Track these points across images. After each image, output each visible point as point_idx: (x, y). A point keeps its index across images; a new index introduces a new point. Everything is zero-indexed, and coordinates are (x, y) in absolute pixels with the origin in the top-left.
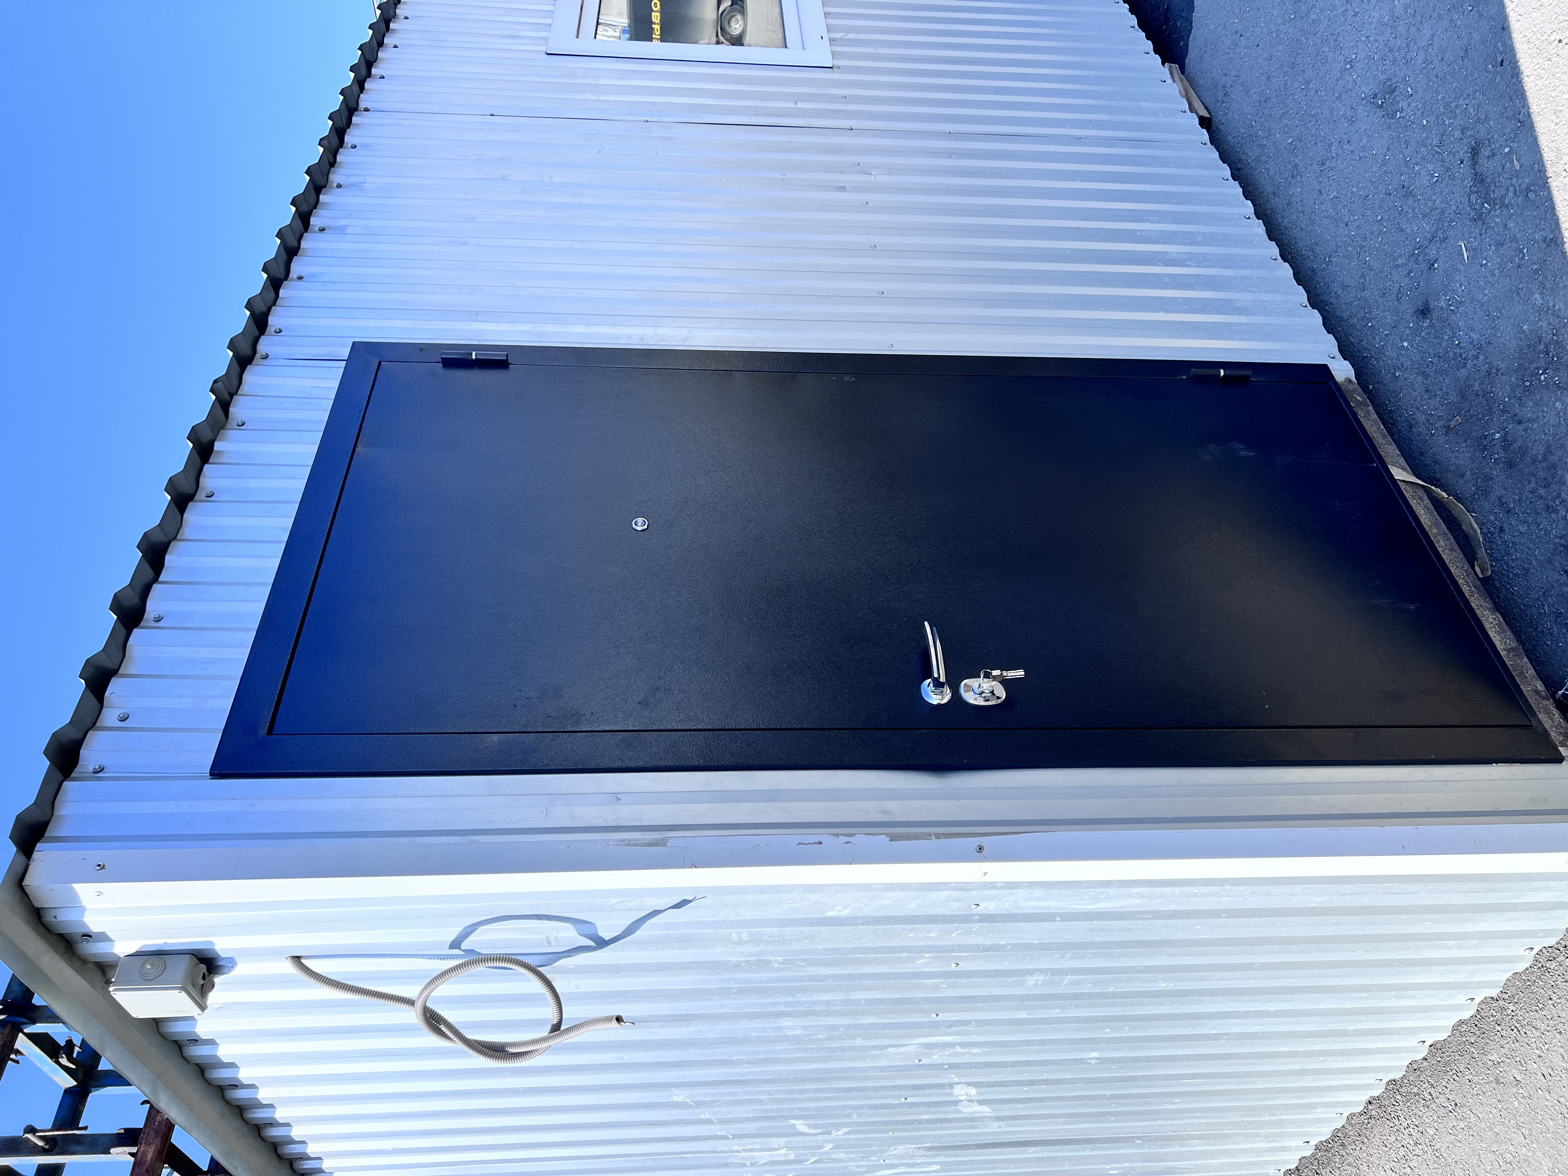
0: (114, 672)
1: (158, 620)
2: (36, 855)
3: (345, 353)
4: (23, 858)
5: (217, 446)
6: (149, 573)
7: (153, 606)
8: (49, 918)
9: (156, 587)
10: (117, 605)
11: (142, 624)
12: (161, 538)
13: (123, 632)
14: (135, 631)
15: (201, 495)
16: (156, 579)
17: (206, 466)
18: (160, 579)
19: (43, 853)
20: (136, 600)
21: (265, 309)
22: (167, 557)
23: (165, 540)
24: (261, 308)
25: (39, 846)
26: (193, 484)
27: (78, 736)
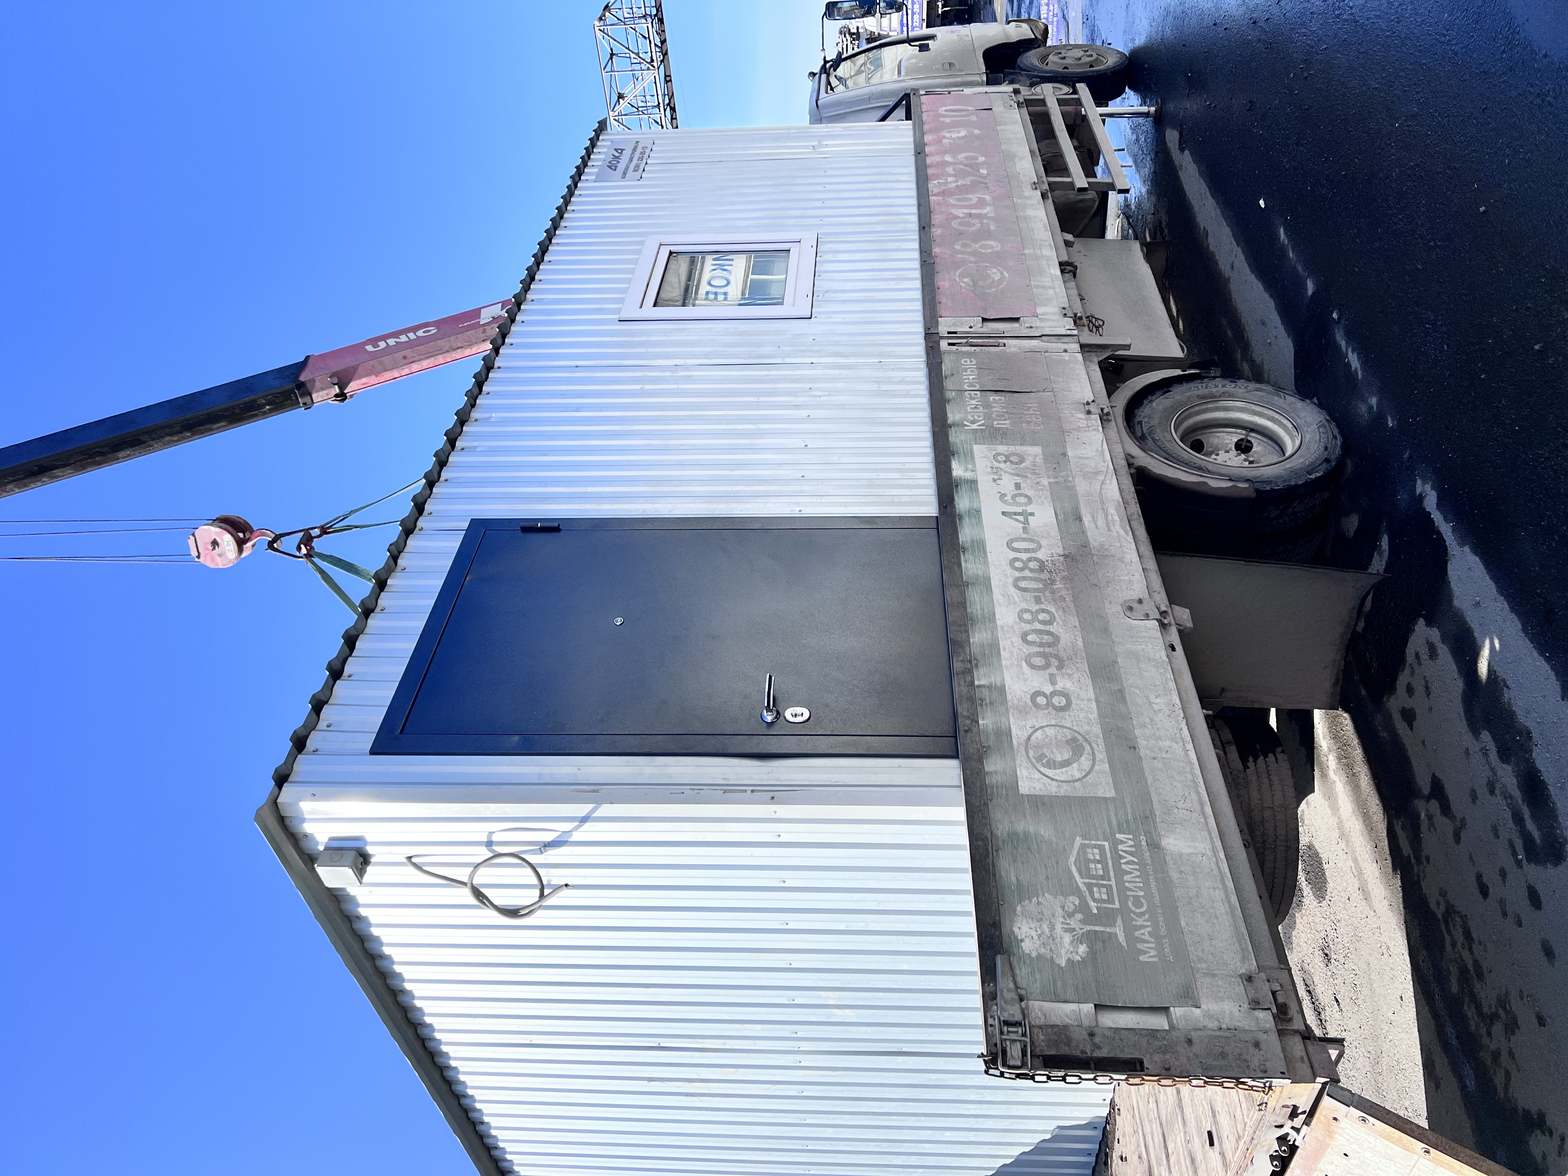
0: (326, 702)
1: (349, 676)
2: (284, 789)
3: (466, 525)
4: (277, 789)
5: (389, 582)
6: (348, 651)
7: (348, 669)
8: (287, 822)
9: (350, 658)
10: (330, 668)
11: (342, 678)
12: (355, 633)
13: (331, 681)
14: (338, 681)
15: (378, 609)
16: (350, 655)
17: (382, 593)
18: (353, 655)
19: (286, 788)
20: (340, 666)
21: (423, 501)
22: (357, 643)
23: (356, 633)
24: (420, 500)
25: (285, 784)
26: (374, 603)
27: (307, 734)
